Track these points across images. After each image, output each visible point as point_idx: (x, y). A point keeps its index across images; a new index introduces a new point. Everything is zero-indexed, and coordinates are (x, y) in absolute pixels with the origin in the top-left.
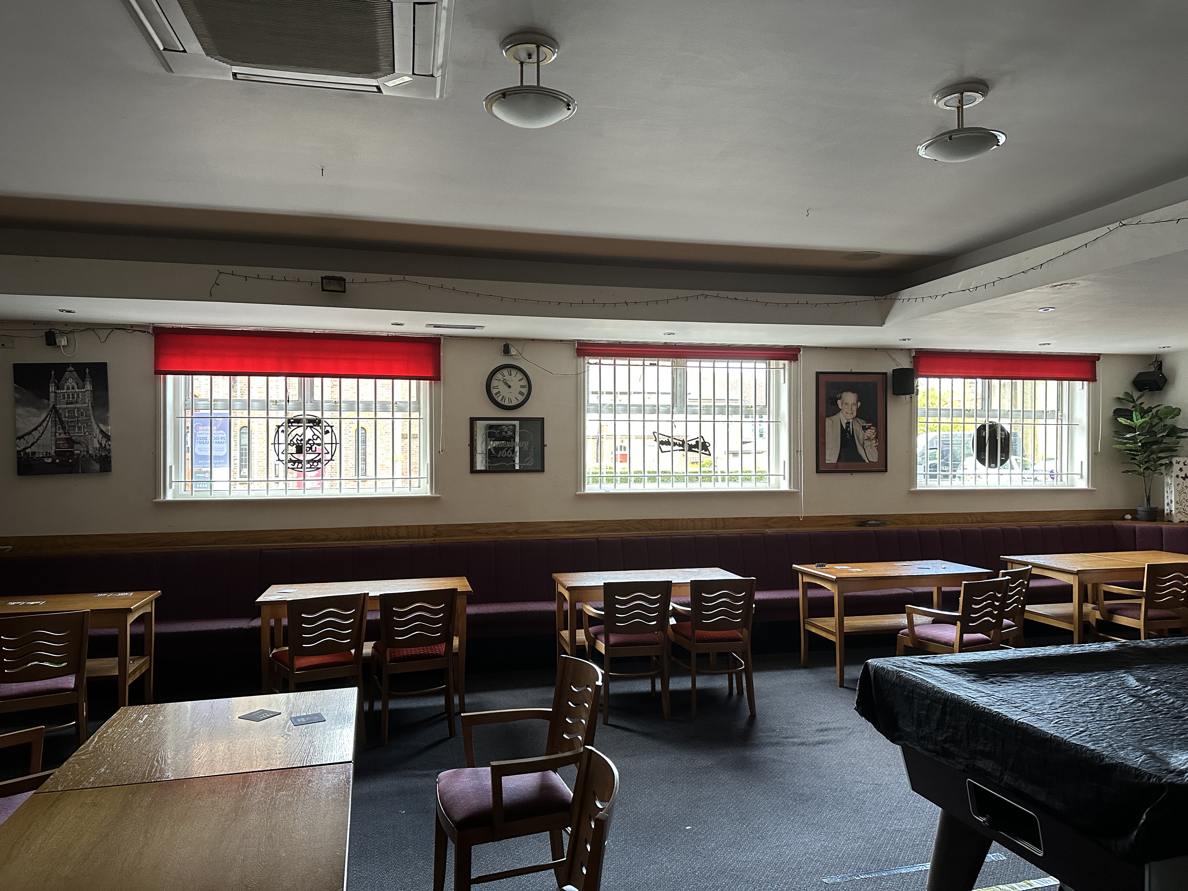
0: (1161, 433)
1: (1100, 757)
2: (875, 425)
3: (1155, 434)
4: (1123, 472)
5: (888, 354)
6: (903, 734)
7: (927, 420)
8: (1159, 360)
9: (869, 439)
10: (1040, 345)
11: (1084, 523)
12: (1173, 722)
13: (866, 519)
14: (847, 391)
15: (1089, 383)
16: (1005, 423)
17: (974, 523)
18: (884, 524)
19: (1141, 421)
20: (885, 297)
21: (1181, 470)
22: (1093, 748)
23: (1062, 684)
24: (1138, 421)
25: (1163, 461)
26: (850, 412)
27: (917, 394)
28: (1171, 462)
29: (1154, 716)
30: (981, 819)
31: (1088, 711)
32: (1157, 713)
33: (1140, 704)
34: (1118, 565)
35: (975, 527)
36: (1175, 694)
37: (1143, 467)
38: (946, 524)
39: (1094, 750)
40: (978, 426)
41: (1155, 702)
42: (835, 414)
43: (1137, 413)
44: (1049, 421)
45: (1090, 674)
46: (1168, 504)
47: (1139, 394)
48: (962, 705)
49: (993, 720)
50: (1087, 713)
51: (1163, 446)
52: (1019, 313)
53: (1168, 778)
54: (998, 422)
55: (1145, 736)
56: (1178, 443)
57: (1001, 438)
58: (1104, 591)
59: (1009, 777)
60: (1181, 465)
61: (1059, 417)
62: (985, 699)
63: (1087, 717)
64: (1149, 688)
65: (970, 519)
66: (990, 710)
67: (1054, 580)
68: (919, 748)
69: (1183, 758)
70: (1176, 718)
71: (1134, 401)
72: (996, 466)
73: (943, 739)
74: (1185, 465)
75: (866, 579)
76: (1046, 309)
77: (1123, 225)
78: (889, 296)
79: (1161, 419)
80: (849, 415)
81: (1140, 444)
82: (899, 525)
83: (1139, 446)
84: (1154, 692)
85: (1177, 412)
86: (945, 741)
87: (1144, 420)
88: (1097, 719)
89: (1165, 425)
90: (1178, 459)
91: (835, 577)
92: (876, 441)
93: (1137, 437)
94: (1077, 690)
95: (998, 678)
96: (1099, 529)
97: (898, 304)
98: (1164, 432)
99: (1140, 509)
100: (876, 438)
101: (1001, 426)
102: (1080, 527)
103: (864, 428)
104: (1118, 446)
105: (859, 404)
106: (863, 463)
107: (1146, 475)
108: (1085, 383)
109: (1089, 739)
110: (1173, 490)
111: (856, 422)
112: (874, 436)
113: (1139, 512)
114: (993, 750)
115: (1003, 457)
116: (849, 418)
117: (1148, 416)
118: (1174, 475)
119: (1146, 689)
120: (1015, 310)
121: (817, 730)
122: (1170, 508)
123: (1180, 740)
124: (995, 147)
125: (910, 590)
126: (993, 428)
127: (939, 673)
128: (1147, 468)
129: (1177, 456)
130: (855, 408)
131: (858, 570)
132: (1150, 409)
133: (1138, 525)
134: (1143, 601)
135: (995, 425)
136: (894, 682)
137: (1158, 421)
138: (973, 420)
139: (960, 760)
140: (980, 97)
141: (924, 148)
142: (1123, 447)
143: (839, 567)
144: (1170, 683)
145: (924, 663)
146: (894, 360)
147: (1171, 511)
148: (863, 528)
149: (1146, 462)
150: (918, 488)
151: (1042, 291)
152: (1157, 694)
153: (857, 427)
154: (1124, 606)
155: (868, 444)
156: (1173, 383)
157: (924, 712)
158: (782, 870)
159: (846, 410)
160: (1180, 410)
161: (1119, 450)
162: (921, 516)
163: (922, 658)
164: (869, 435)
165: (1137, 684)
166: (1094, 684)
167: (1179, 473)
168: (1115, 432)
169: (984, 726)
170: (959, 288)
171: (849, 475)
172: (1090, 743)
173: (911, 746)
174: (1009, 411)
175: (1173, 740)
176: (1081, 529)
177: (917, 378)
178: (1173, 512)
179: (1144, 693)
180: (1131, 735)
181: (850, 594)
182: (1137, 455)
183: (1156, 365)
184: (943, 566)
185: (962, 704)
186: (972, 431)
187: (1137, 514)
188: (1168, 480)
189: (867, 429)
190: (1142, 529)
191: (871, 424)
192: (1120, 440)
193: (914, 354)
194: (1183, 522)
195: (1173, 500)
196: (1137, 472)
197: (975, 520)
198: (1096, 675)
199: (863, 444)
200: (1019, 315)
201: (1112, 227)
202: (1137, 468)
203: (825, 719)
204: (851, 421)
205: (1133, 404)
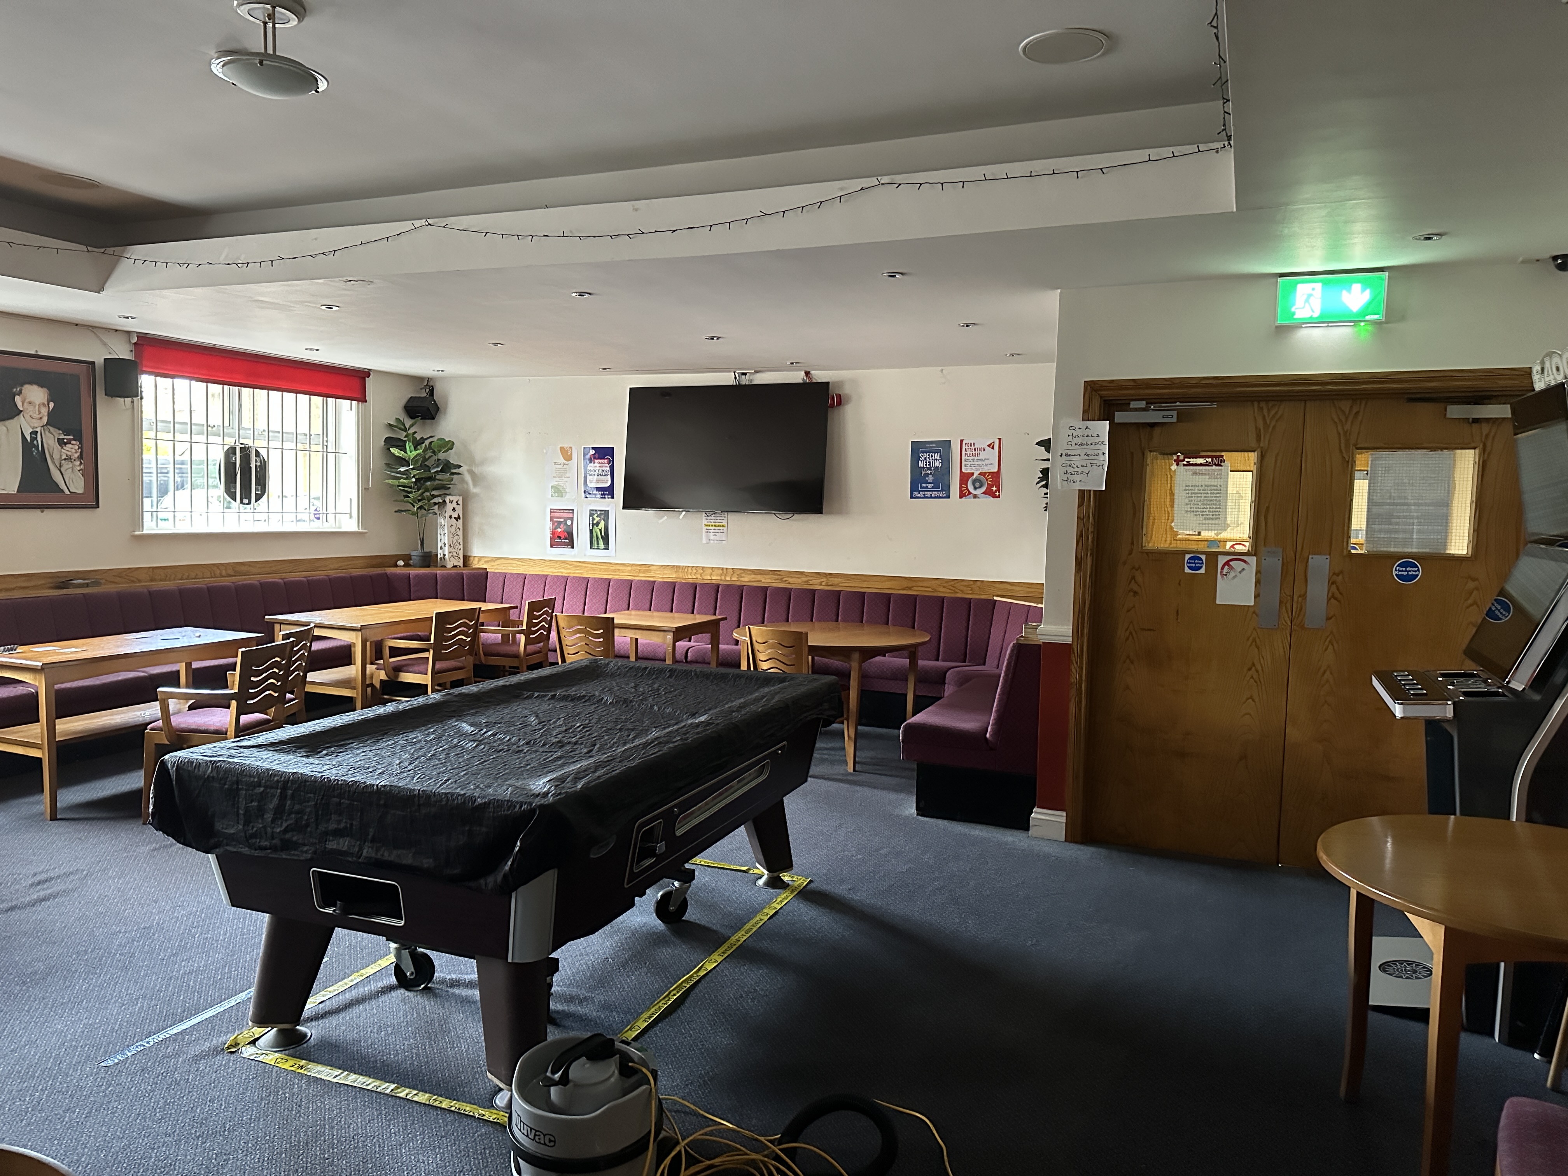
0: (435, 468)
1: (473, 799)
2: (78, 437)
3: (429, 469)
4: (396, 512)
5: (95, 333)
6: (221, 839)
7: (156, 436)
8: (431, 384)
9: (69, 459)
10: (306, 349)
11: (356, 572)
12: (516, 757)
13: (66, 577)
14: (31, 383)
15: (358, 404)
16: (260, 444)
17: (223, 577)
18: (97, 583)
19: (415, 453)
20: (102, 250)
21: (454, 509)
22: (463, 792)
23: (401, 742)
24: (411, 453)
25: (436, 500)
26: (36, 416)
27: (142, 398)
28: (444, 501)
29: (498, 755)
30: (329, 911)
31: (437, 762)
32: (500, 751)
33: (483, 746)
34: (401, 617)
35: (226, 581)
36: (508, 731)
37: (417, 505)
38: (187, 579)
39: (465, 794)
40: (226, 448)
41: (494, 742)
42: (12, 418)
43: (411, 444)
44: (313, 448)
45: (424, 728)
46: (441, 548)
47: (413, 421)
48: (308, 783)
49: (349, 791)
50: (438, 764)
51: (437, 482)
52: (295, 306)
53: (537, 802)
54: (251, 445)
55: (498, 774)
56: (452, 480)
57: (256, 466)
58: (390, 647)
59: (370, 849)
60: (454, 505)
61: (325, 443)
62: (334, 771)
63: (439, 768)
64: (485, 730)
65: (218, 572)
66: (344, 781)
67: (332, 640)
68: (247, 849)
69: (541, 783)
70: (517, 752)
71: (405, 430)
72: (250, 503)
73: (282, 829)
74: (458, 504)
75: (86, 661)
76: (329, 307)
77: (430, 224)
78: (110, 250)
79: (434, 452)
80: (34, 421)
81: (414, 480)
82: (119, 584)
83: (413, 482)
84: (490, 733)
85: (449, 445)
86: (286, 831)
87: (418, 452)
88: (449, 768)
89: (438, 460)
90: (451, 498)
91: (40, 664)
92: (81, 463)
93: (411, 471)
94: (418, 746)
95: (333, 749)
96: (371, 577)
97: (125, 265)
98: (438, 467)
99: (414, 553)
100: (81, 457)
101: (256, 450)
102: (351, 577)
103: (61, 443)
104: (390, 481)
105: (52, 405)
106: (61, 494)
107: (419, 515)
108: (354, 403)
109: (456, 786)
110: (446, 532)
111: (47, 432)
112: (76, 455)
113: (413, 557)
114: (348, 826)
115: (258, 490)
116: (36, 425)
117: (421, 448)
118: (447, 515)
119: (482, 732)
120: (291, 302)
121: (32, 885)
122: (443, 552)
123: (528, 770)
124: (314, 92)
125: (143, 672)
126: (245, 451)
127: (264, 754)
128: (421, 508)
129: (450, 494)
130: (44, 411)
131: (73, 650)
132: (422, 440)
133: (413, 572)
134: (430, 655)
135: (248, 448)
136: (208, 776)
137: (431, 454)
138: (219, 440)
139: (305, 849)
140: (294, 20)
141: (222, 64)
142: (396, 482)
143: (40, 650)
144: (500, 723)
145: (241, 747)
146: (105, 344)
147: (444, 555)
148: (65, 591)
149: (419, 501)
150: (145, 532)
151: (332, 283)
152: (493, 735)
153: (50, 440)
154: (409, 662)
155: (68, 467)
156: (445, 413)
157: (255, 804)
158: (33, 1077)
159: (31, 413)
160: (453, 444)
161: (392, 486)
162: (151, 570)
163: (237, 742)
164: (69, 453)
165: (472, 729)
166: (432, 736)
167: (452, 513)
168: (386, 464)
169: (338, 800)
170: (222, 260)
171: (38, 512)
172: (459, 789)
173: (235, 850)
174: (264, 431)
175: (522, 771)
176: (352, 579)
177: (141, 374)
178: (447, 556)
179: (481, 736)
180: (485, 775)
181: (63, 686)
182: (411, 492)
183: (428, 390)
184: (198, 635)
185: (308, 781)
186: (218, 455)
187: (411, 559)
188: (441, 521)
189: (66, 444)
190: (417, 576)
191: (72, 437)
192: (393, 474)
193: (135, 340)
194: (456, 566)
195: (446, 543)
196: (410, 512)
197: (224, 573)
198: (430, 728)
199: (61, 466)
200: (292, 308)
201: (418, 223)
202: (410, 507)
203: (39, 867)
204: (38, 430)
205: (405, 434)
